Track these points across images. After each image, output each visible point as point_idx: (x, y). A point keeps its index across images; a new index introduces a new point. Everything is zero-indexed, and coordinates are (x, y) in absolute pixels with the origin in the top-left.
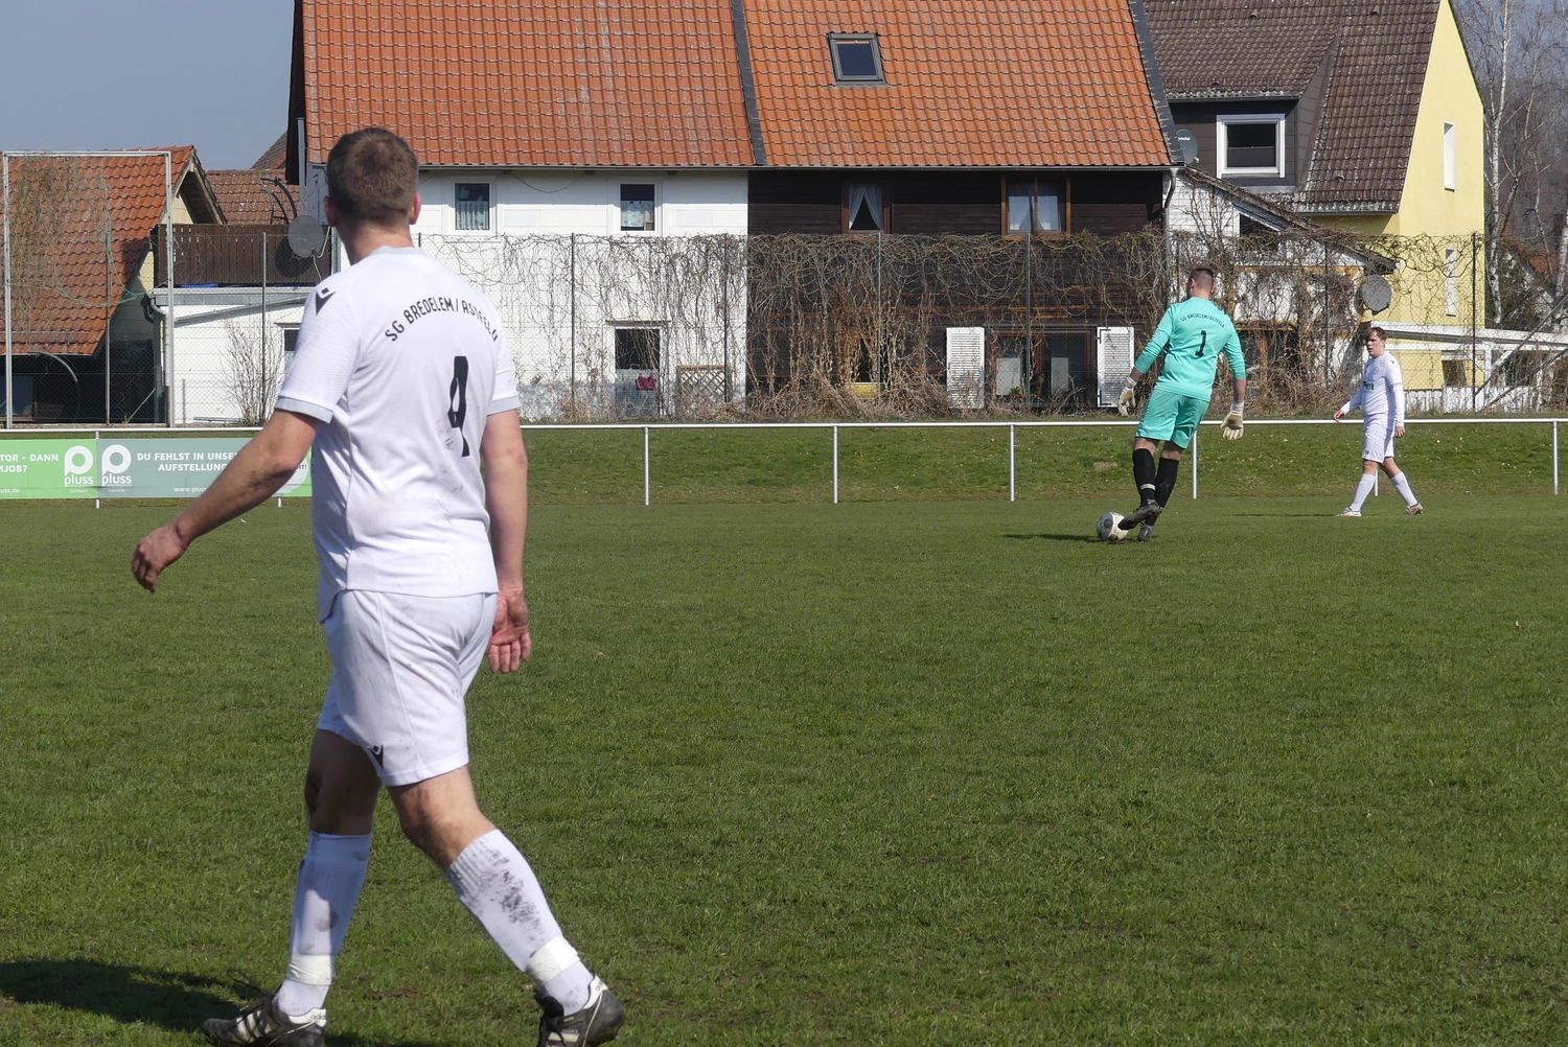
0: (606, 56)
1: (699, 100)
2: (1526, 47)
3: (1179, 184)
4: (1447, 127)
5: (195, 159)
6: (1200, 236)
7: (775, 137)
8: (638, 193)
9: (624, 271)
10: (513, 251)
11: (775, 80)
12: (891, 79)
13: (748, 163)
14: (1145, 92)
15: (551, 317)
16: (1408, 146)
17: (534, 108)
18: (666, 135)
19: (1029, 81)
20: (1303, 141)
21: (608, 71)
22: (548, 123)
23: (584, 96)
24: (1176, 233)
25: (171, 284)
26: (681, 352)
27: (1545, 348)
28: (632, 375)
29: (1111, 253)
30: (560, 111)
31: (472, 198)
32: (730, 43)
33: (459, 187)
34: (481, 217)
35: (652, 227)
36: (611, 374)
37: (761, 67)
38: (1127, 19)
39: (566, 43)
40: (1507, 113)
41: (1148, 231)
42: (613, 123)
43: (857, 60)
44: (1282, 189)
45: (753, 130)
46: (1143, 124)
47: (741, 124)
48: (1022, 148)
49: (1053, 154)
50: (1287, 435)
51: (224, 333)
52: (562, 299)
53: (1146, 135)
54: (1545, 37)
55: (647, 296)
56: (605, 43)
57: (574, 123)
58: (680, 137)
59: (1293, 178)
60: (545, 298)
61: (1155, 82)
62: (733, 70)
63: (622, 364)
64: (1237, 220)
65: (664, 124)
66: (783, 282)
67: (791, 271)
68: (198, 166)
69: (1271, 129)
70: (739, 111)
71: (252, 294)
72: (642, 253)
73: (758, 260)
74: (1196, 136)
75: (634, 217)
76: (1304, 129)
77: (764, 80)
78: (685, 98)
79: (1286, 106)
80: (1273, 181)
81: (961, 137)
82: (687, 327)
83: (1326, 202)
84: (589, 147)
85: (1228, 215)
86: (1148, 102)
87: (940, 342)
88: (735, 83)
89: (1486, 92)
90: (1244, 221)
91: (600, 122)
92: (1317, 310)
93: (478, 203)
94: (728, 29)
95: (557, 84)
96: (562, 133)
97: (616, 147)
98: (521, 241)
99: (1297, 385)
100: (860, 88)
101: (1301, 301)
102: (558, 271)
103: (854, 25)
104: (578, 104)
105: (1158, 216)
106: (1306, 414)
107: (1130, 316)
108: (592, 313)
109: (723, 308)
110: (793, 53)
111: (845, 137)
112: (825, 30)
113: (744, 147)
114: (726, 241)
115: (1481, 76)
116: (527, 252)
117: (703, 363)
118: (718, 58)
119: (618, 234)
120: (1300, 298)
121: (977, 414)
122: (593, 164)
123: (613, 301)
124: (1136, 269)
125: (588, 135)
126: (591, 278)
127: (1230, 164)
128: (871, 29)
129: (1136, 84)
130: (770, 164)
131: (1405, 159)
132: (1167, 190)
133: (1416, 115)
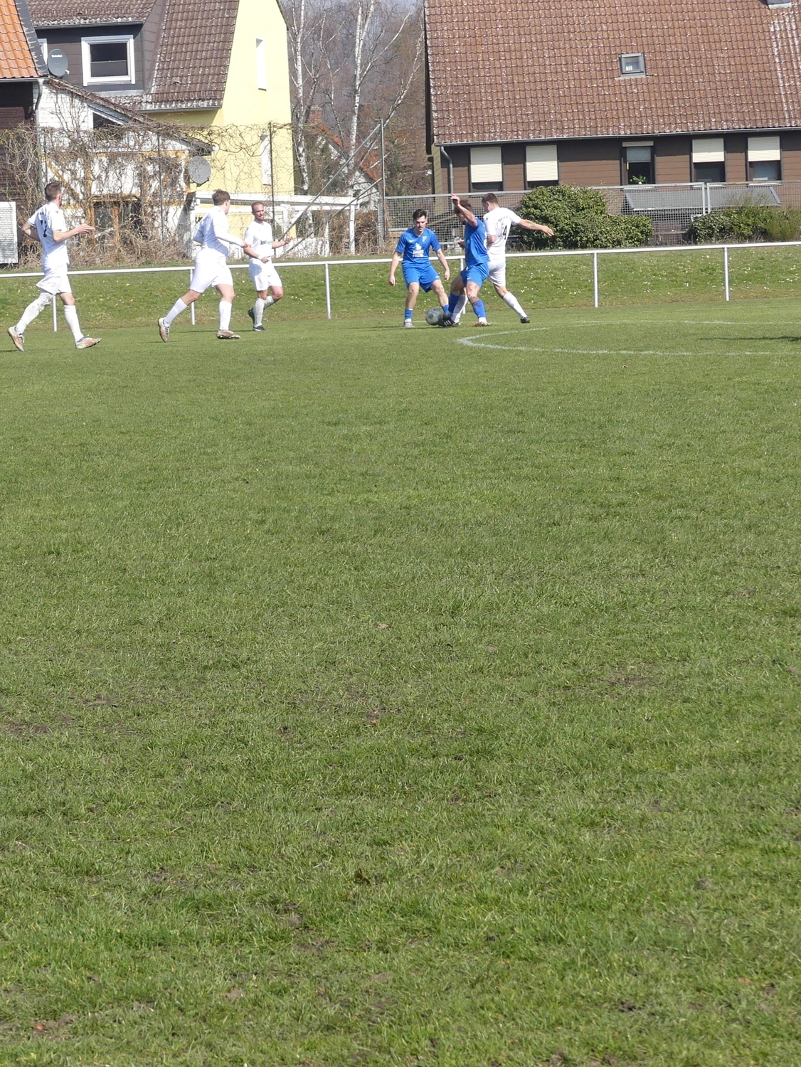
3: (45, 91)
4: (259, 41)
6: (61, 131)
14: (17, 21)
16: (228, 57)
20: (148, 56)
24: (43, 129)
27: (327, 208)
40: (307, 28)
41: (22, 128)
44: (133, 93)
46: (16, 46)
50: (129, 281)
53: (19, 54)
59: (141, 84)
61: (23, 13)
64: (91, 118)
69: (123, 47)
74: (66, 54)
76: (148, 46)
79: (134, 29)
80: (127, 86)
83: (167, 101)
85: (83, 114)
86: (19, 29)
89: (289, 15)
90: (96, 118)
92: (155, 184)
99: (140, 242)
101: (142, 177)
105: (30, 116)
106: (148, 264)
107: (11, 194)
120: (142, 174)
124: (13, 157)
127: (94, 74)
129: (11, 15)
131: (226, 67)
132: (36, 96)
133: (233, 33)
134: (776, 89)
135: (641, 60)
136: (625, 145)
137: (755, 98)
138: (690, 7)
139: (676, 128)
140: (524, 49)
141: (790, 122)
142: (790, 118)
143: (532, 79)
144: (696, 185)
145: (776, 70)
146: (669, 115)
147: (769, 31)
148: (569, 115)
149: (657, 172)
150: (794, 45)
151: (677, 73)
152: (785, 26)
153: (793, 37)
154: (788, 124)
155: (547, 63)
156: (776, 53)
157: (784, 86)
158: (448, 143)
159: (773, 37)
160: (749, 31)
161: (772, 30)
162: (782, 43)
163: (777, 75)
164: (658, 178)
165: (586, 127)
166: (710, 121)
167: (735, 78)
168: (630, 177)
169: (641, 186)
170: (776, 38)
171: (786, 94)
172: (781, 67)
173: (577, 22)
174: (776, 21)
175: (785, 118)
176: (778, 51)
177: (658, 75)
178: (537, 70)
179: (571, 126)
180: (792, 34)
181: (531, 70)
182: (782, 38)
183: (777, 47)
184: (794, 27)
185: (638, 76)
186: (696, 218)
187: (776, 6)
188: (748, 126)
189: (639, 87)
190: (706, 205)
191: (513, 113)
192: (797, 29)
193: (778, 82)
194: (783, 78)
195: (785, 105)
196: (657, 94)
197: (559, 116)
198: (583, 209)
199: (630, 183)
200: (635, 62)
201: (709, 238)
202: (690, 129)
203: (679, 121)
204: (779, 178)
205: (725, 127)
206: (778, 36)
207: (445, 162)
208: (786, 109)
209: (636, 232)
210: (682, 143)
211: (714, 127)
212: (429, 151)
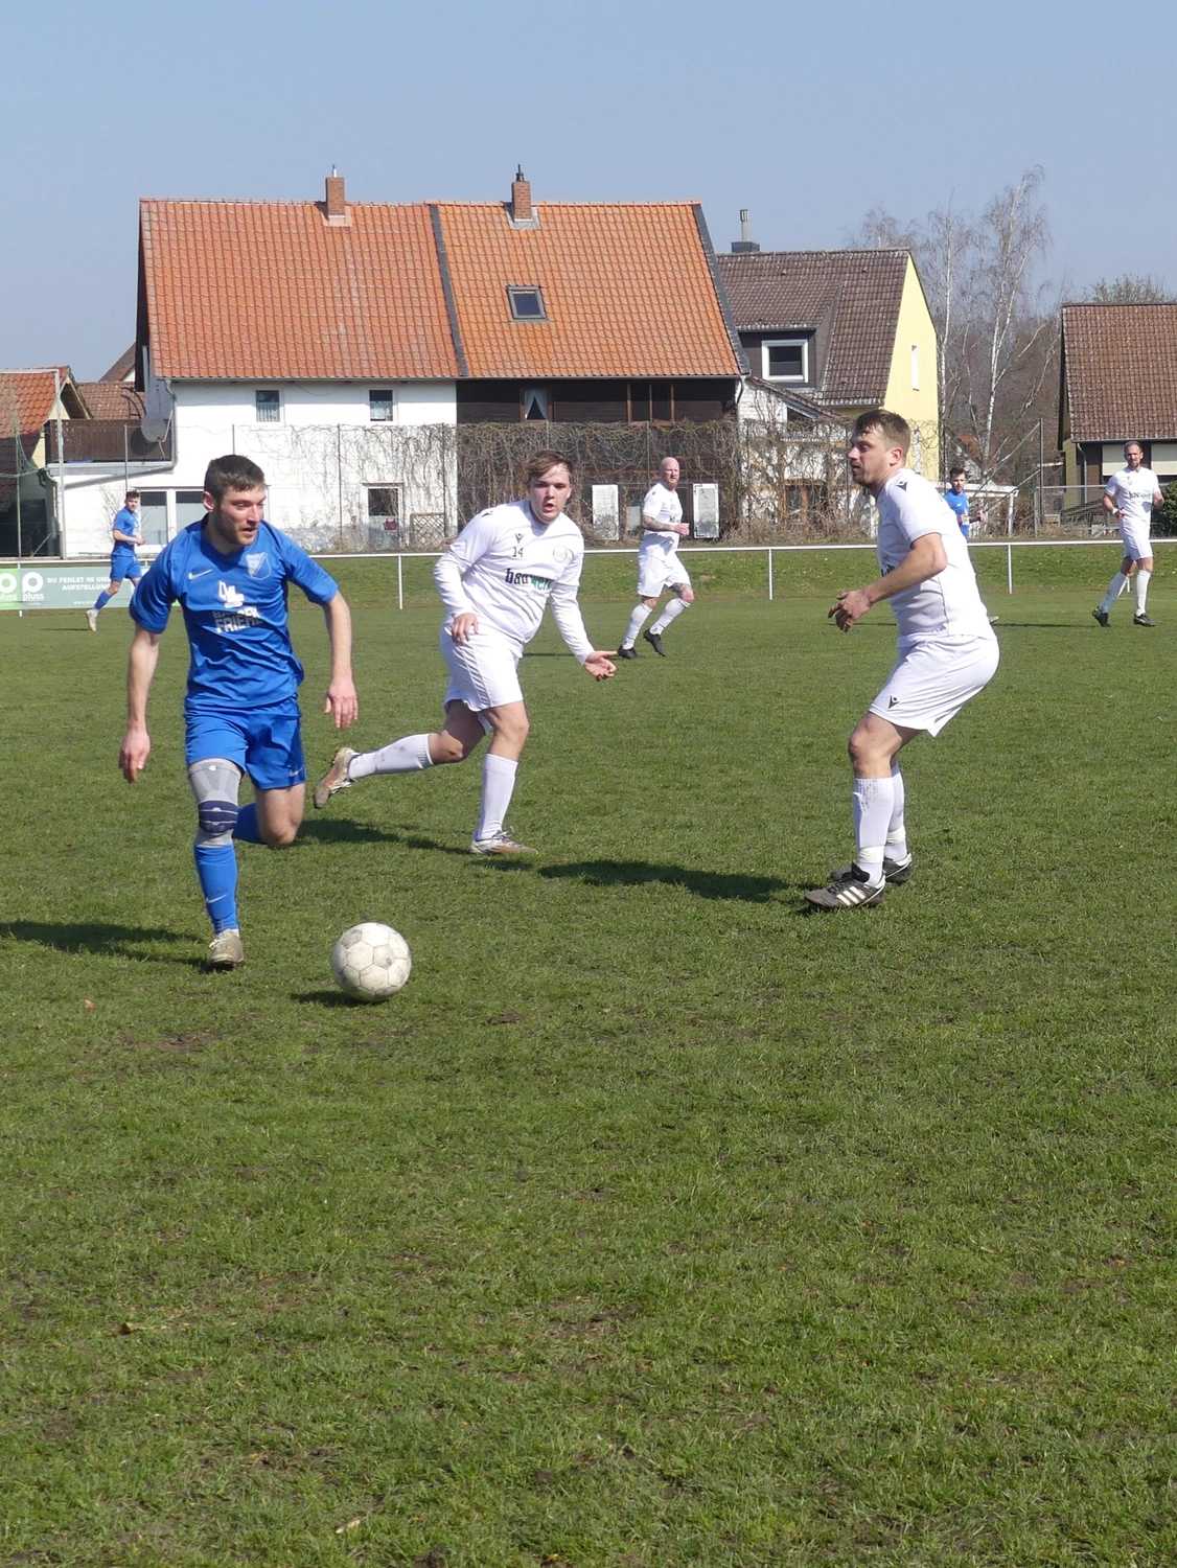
0: (356, 302)
1: (421, 332)
2: (963, 293)
3: (745, 387)
4: (914, 347)
5: (70, 375)
6: (761, 422)
7: (473, 357)
8: (381, 396)
9: (374, 449)
10: (297, 436)
11: (472, 318)
12: (550, 316)
13: (456, 375)
14: (721, 325)
15: (325, 481)
16: (889, 361)
17: (308, 339)
18: (399, 356)
19: (644, 318)
20: (819, 358)
21: (357, 312)
22: (318, 349)
23: (342, 329)
24: (746, 420)
25: (61, 460)
26: (412, 504)
27: (992, 495)
28: (381, 520)
29: (703, 434)
30: (326, 340)
31: (267, 400)
32: (440, 293)
33: (258, 392)
34: (274, 413)
35: (391, 419)
36: (366, 518)
37: (462, 310)
38: (708, 275)
39: (328, 294)
40: (951, 336)
41: (727, 419)
42: (362, 348)
43: (527, 304)
44: (806, 390)
45: (458, 352)
46: (721, 346)
47: (450, 348)
48: (641, 364)
49: (662, 367)
50: (827, 556)
51: (100, 494)
52: (332, 468)
53: (724, 354)
54: (976, 287)
55: (390, 466)
56: (355, 294)
57: (336, 349)
58: (409, 358)
59: (813, 382)
60: (321, 469)
61: (727, 318)
62: (443, 311)
63: (374, 512)
64: (785, 411)
65: (397, 349)
66: (483, 456)
67: (487, 450)
68: (73, 379)
69: (799, 349)
70: (448, 339)
71: (117, 467)
72: (386, 437)
73: (465, 441)
74: (749, 355)
75: (379, 412)
76: (820, 349)
77: (464, 318)
78: (411, 331)
79: (807, 334)
80: (801, 384)
81: (599, 356)
82: (418, 486)
83: (836, 399)
84: (347, 365)
85: (779, 408)
86: (724, 332)
87: (588, 495)
88: (445, 321)
89: (938, 321)
90: (790, 412)
91: (353, 348)
92: (839, 472)
93: (272, 403)
94: (438, 284)
95: (323, 321)
96: (328, 355)
97: (365, 364)
98: (303, 429)
99: (828, 522)
100: (529, 323)
101: (828, 464)
102: (329, 450)
103: (524, 281)
104: (338, 336)
105: (732, 408)
106: (834, 541)
107: (717, 477)
108: (353, 479)
109: (442, 473)
110: (484, 300)
111: (521, 357)
112: (504, 284)
113: (453, 364)
114: (444, 428)
115: (934, 313)
116: (307, 436)
117: (429, 511)
118: (433, 303)
119: (370, 425)
120: (828, 462)
121: (615, 544)
122: (350, 376)
123: (366, 470)
124: (720, 445)
125: (346, 356)
126: (352, 454)
127: (772, 373)
128: (535, 283)
129: (716, 320)
130: (471, 376)
131: (888, 369)
132: (738, 391)
133: (893, 340)
158: (1083, 440)
181: (1156, 377)
191: (1140, 415)
207: (1080, 461)
212: (1060, 447)
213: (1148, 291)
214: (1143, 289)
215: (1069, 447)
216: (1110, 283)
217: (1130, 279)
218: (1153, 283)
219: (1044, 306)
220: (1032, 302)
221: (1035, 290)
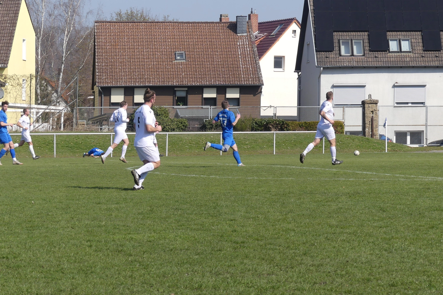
2: (50, 15)
4: (24, 40)
16: (11, 46)
40: (44, 36)
54: (56, 12)
89: (37, 29)
115: (35, 24)
131: (10, 50)
133: (13, 36)
134: (239, 68)
135: (184, 54)
136: (176, 89)
137: (230, 72)
138: (205, 33)
139: (197, 83)
140: (135, 48)
141: (244, 82)
142: (244, 80)
143: (138, 60)
144: (204, 107)
145: (239, 61)
146: (195, 78)
147: (237, 45)
148: (153, 76)
149: (189, 101)
150: (247, 51)
151: (199, 60)
152: (244, 43)
153: (247, 47)
154: (243, 83)
155: (145, 54)
156: (240, 54)
157: (242, 67)
158: (102, 85)
159: (239, 47)
160: (229, 44)
161: (238, 44)
162: (242, 50)
163: (239, 63)
164: (188, 103)
165: (160, 81)
166: (211, 81)
167: (222, 63)
168: (177, 103)
169: (181, 107)
170: (240, 47)
171: (243, 71)
172: (241, 60)
173: (158, 38)
174: (240, 41)
175: (242, 81)
176: (240, 53)
177: (191, 61)
178: (141, 57)
179: (154, 80)
180: (246, 46)
181: (138, 57)
182: (242, 48)
183: (240, 51)
184: (247, 43)
185: (182, 61)
186: (206, 120)
187: (240, 34)
188: (227, 83)
189: (183, 65)
190: (210, 115)
191: (130, 74)
192: (248, 44)
193: (240, 66)
194: (242, 64)
195: (242, 75)
196: (190, 69)
197: (149, 76)
198: (160, 115)
199: (177, 105)
200: (181, 55)
201: (211, 129)
202: (203, 83)
203: (198, 80)
204: (238, 105)
205: (217, 83)
206: (241, 47)
207: (100, 94)
208: (243, 77)
209: (181, 125)
210: (199, 90)
211: (213, 83)
212: (93, 89)
213: (141, 16)
214: (139, 15)
215: (96, 89)
216: (124, 12)
217: (133, 11)
218: (145, 12)
219: (89, 22)
220: (83, 20)
221: (85, 14)
